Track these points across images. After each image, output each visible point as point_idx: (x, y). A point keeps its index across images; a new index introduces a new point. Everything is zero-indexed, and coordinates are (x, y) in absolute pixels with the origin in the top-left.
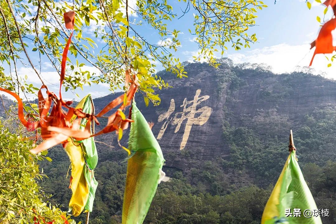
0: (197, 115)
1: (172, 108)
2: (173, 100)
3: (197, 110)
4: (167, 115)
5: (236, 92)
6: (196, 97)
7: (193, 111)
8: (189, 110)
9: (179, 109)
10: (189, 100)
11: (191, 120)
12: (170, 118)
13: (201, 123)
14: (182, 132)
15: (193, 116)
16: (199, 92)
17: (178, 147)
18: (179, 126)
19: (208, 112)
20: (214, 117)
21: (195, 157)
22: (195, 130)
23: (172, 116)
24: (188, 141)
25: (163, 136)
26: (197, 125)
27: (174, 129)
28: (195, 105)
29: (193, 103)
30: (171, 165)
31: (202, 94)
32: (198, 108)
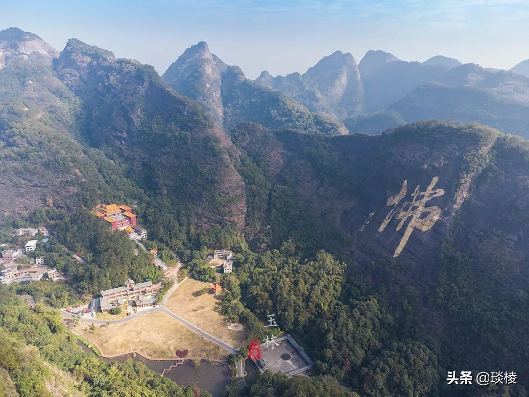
0: (424, 215)
9: (409, 197)
10: (421, 189)
14: (402, 233)
17: (393, 253)
20: (439, 225)
21: (404, 273)
22: (416, 236)
23: (400, 204)
24: (404, 249)
25: (385, 229)
31: (438, 186)
32: (427, 205)
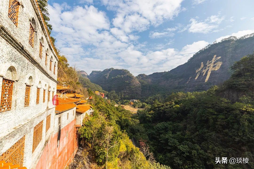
0: (214, 67)
1: (202, 66)
2: (202, 63)
3: (214, 64)
4: (200, 69)
5: (238, 51)
6: (214, 59)
7: (212, 65)
8: (210, 65)
9: (205, 66)
10: (210, 61)
11: (211, 69)
12: (201, 70)
13: (216, 70)
14: (206, 75)
15: (212, 67)
16: (215, 56)
17: (204, 81)
18: (205, 72)
19: (220, 64)
20: (223, 65)
22: (213, 73)
23: (202, 69)
24: (209, 78)
25: (198, 78)
26: (214, 71)
27: (203, 74)
28: (213, 62)
29: (212, 62)
30: (201, 89)
31: (217, 57)
32: (214, 63)
